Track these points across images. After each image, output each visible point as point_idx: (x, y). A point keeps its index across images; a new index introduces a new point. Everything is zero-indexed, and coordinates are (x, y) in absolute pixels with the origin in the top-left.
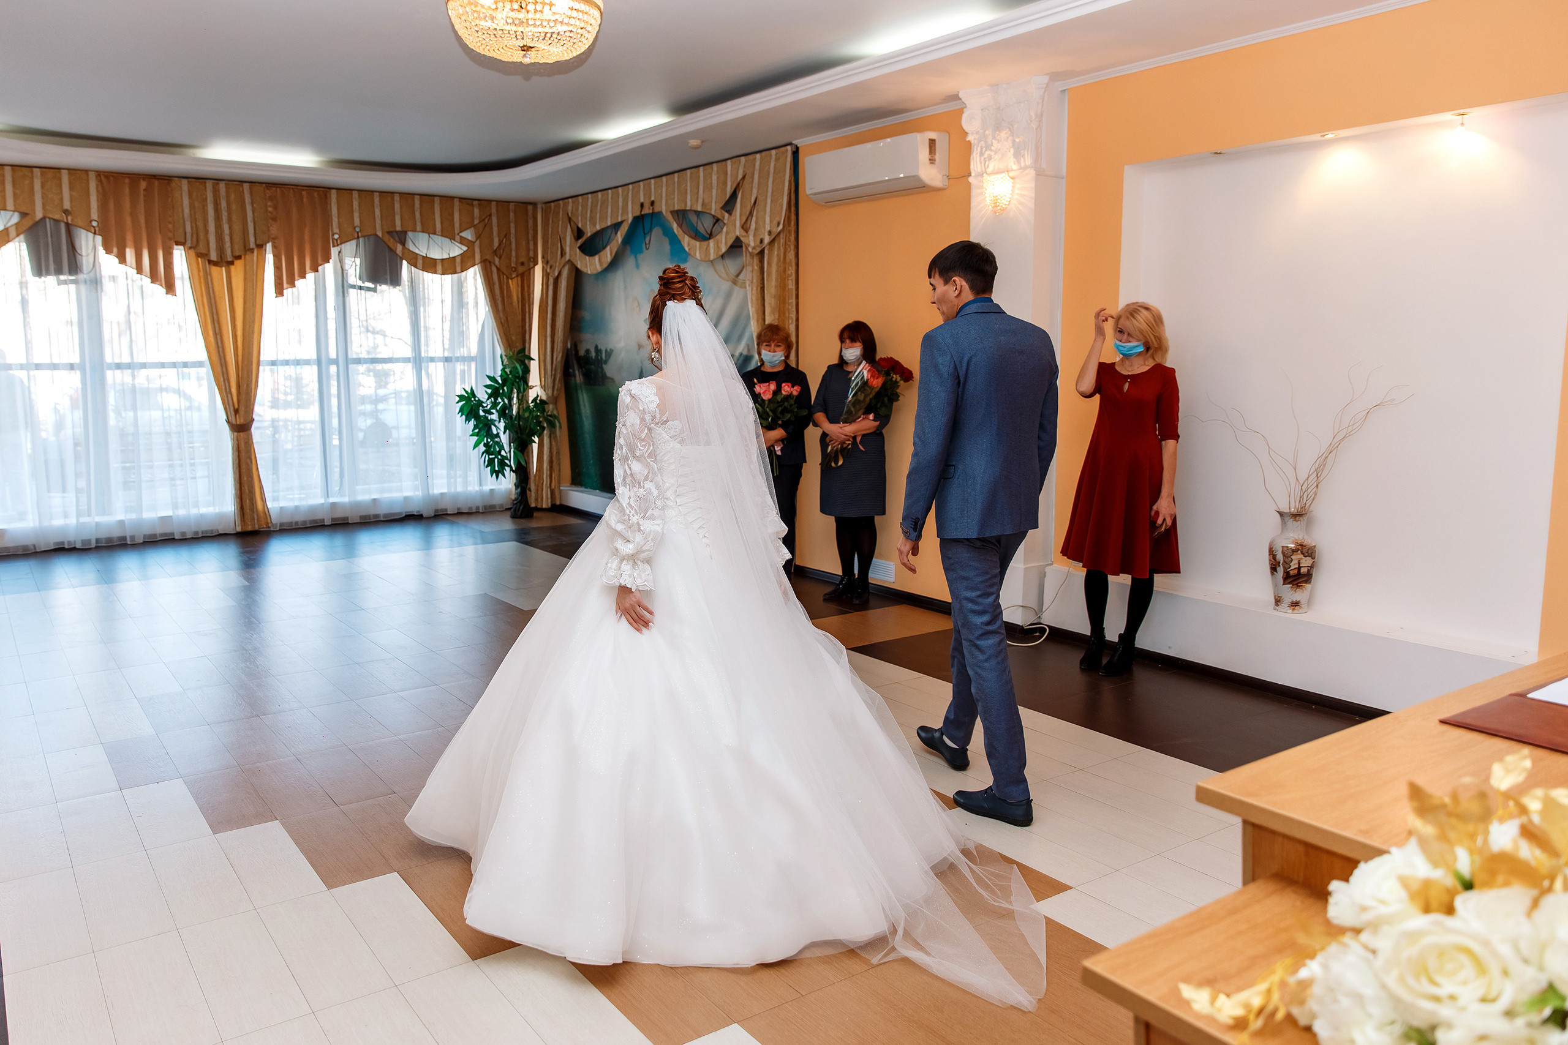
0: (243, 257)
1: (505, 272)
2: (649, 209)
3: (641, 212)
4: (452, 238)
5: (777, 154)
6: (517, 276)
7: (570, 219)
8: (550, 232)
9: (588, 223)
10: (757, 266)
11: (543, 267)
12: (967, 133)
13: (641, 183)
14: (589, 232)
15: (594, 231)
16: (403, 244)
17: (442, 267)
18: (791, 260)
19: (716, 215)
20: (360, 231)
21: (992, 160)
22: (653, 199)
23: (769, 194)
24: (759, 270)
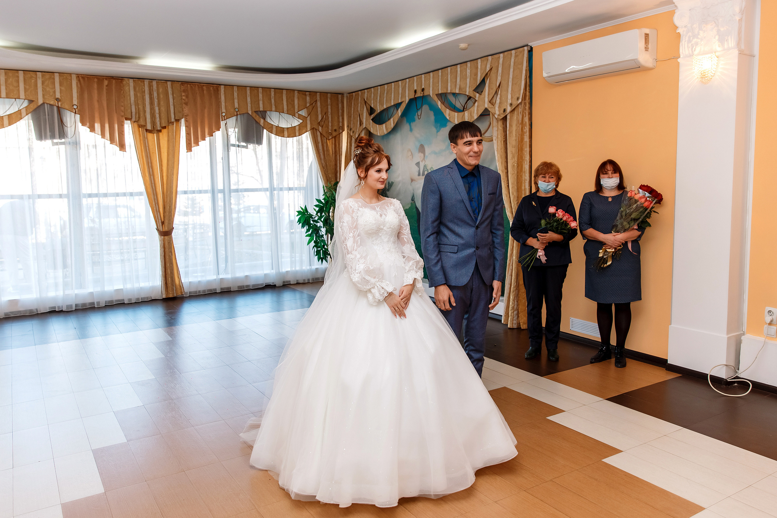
0: (167, 127)
1: (325, 135)
2: (421, 93)
3: (415, 95)
4: (294, 115)
5: (515, 54)
6: (332, 138)
7: (365, 102)
8: (352, 111)
9: (378, 104)
10: (501, 127)
11: (348, 132)
12: (677, 27)
13: (415, 78)
14: (378, 110)
15: (382, 109)
16: (264, 119)
17: (287, 133)
18: (526, 122)
19: (469, 95)
20: (238, 111)
21: (699, 45)
22: (423, 87)
23: (511, 80)
24: (502, 129)
